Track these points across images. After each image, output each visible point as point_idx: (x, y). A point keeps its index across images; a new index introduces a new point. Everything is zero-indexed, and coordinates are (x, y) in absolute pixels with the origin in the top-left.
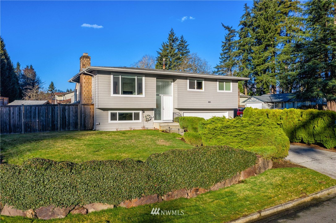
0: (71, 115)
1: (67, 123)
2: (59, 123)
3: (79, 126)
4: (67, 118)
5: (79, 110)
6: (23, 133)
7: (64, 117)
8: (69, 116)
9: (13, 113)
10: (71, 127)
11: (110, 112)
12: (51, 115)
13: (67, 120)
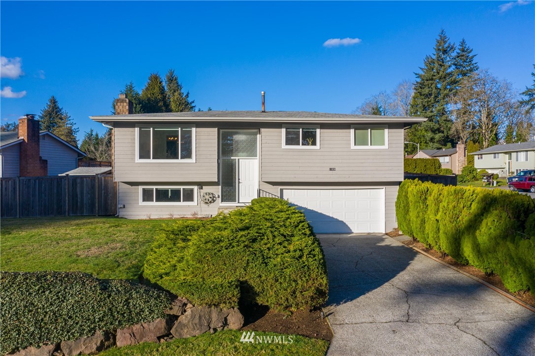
0: (85, 192)
1: (79, 204)
2: (67, 204)
3: (97, 208)
4: (79, 196)
5: (97, 185)
6: (18, 216)
7: (74, 196)
8: (82, 193)
9: (6, 188)
10: (85, 211)
11: (141, 188)
12: (55, 191)
13: (79, 200)
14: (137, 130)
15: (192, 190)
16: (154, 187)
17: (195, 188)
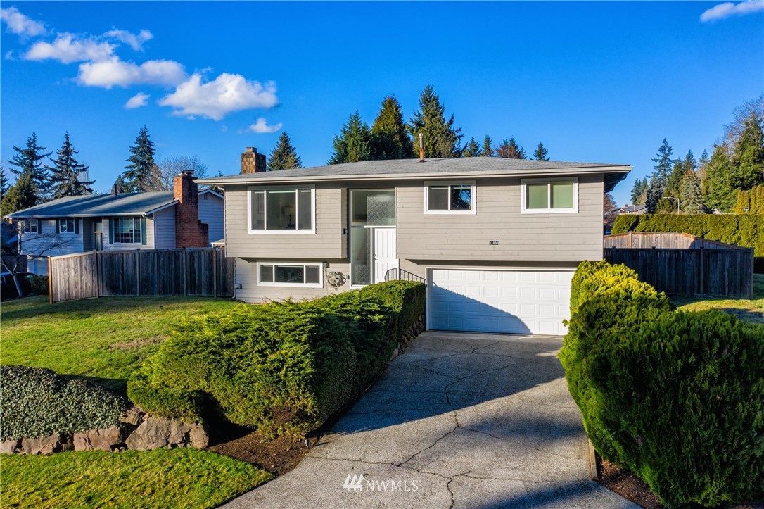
0: (203, 268)
1: (197, 282)
2: (185, 282)
3: (215, 288)
4: (197, 273)
5: (215, 259)
6: (138, 294)
7: (192, 272)
8: (200, 269)
9: (127, 263)
10: (203, 290)
11: (259, 264)
12: (173, 266)
13: (197, 278)
14: (249, 193)
15: (316, 269)
16: (274, 264)
17: (320, 265)
